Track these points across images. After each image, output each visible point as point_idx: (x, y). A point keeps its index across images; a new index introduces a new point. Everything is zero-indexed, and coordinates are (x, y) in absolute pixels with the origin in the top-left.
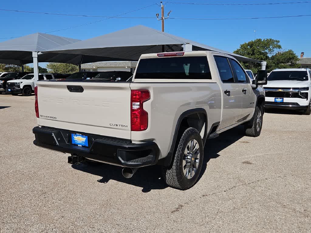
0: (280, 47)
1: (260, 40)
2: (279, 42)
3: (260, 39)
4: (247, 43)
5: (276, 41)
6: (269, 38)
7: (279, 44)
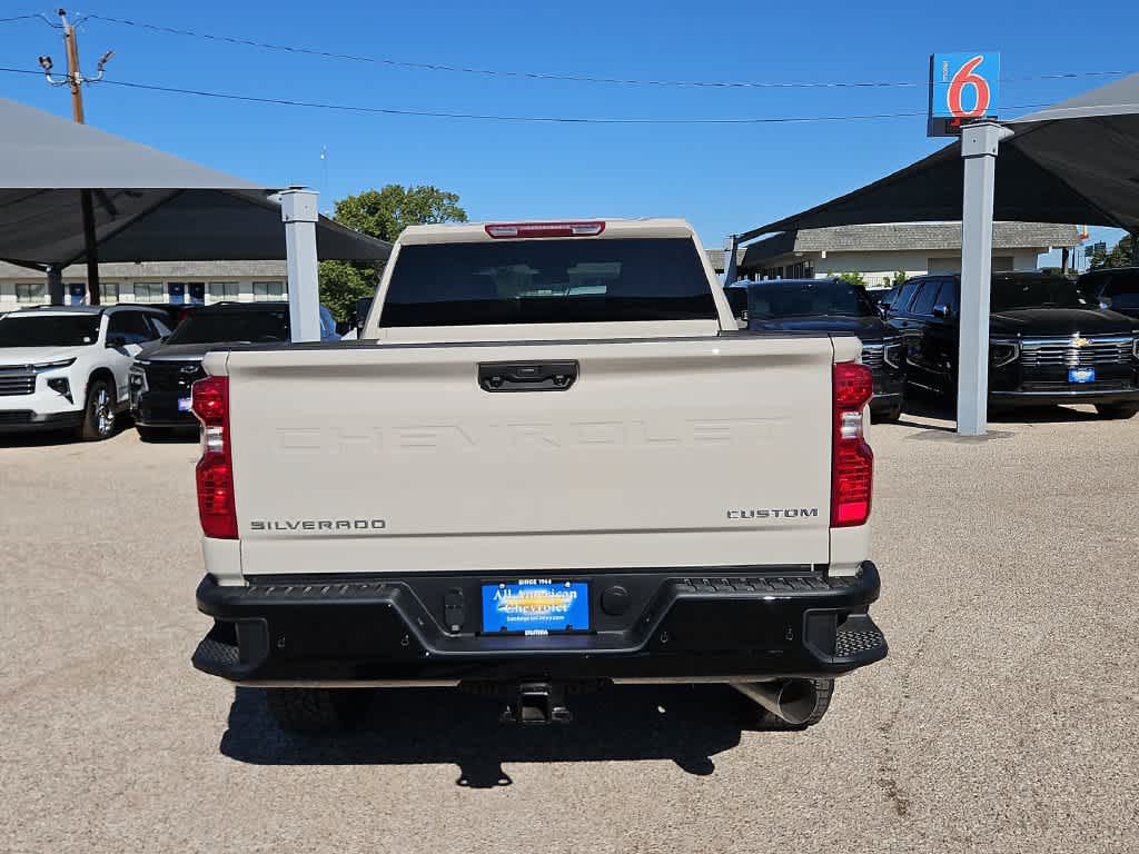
0: (461, 217)
1: (397, 190)
2: (456, 198)
3: (398, 187)
4: (357, 197)
5: (449, 197)
6: (427, 184)
7: (458, 205)
